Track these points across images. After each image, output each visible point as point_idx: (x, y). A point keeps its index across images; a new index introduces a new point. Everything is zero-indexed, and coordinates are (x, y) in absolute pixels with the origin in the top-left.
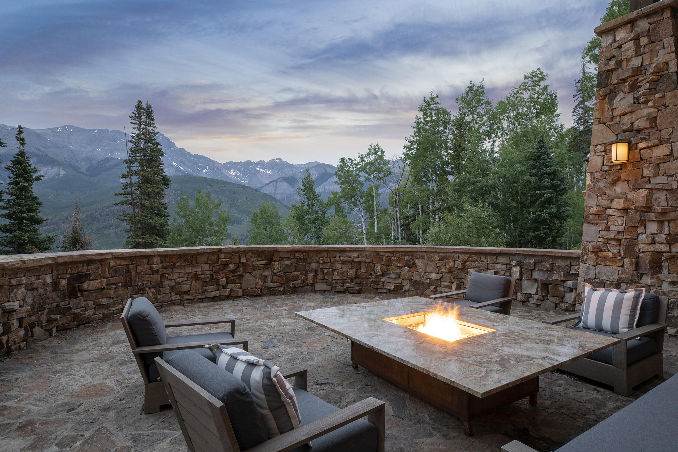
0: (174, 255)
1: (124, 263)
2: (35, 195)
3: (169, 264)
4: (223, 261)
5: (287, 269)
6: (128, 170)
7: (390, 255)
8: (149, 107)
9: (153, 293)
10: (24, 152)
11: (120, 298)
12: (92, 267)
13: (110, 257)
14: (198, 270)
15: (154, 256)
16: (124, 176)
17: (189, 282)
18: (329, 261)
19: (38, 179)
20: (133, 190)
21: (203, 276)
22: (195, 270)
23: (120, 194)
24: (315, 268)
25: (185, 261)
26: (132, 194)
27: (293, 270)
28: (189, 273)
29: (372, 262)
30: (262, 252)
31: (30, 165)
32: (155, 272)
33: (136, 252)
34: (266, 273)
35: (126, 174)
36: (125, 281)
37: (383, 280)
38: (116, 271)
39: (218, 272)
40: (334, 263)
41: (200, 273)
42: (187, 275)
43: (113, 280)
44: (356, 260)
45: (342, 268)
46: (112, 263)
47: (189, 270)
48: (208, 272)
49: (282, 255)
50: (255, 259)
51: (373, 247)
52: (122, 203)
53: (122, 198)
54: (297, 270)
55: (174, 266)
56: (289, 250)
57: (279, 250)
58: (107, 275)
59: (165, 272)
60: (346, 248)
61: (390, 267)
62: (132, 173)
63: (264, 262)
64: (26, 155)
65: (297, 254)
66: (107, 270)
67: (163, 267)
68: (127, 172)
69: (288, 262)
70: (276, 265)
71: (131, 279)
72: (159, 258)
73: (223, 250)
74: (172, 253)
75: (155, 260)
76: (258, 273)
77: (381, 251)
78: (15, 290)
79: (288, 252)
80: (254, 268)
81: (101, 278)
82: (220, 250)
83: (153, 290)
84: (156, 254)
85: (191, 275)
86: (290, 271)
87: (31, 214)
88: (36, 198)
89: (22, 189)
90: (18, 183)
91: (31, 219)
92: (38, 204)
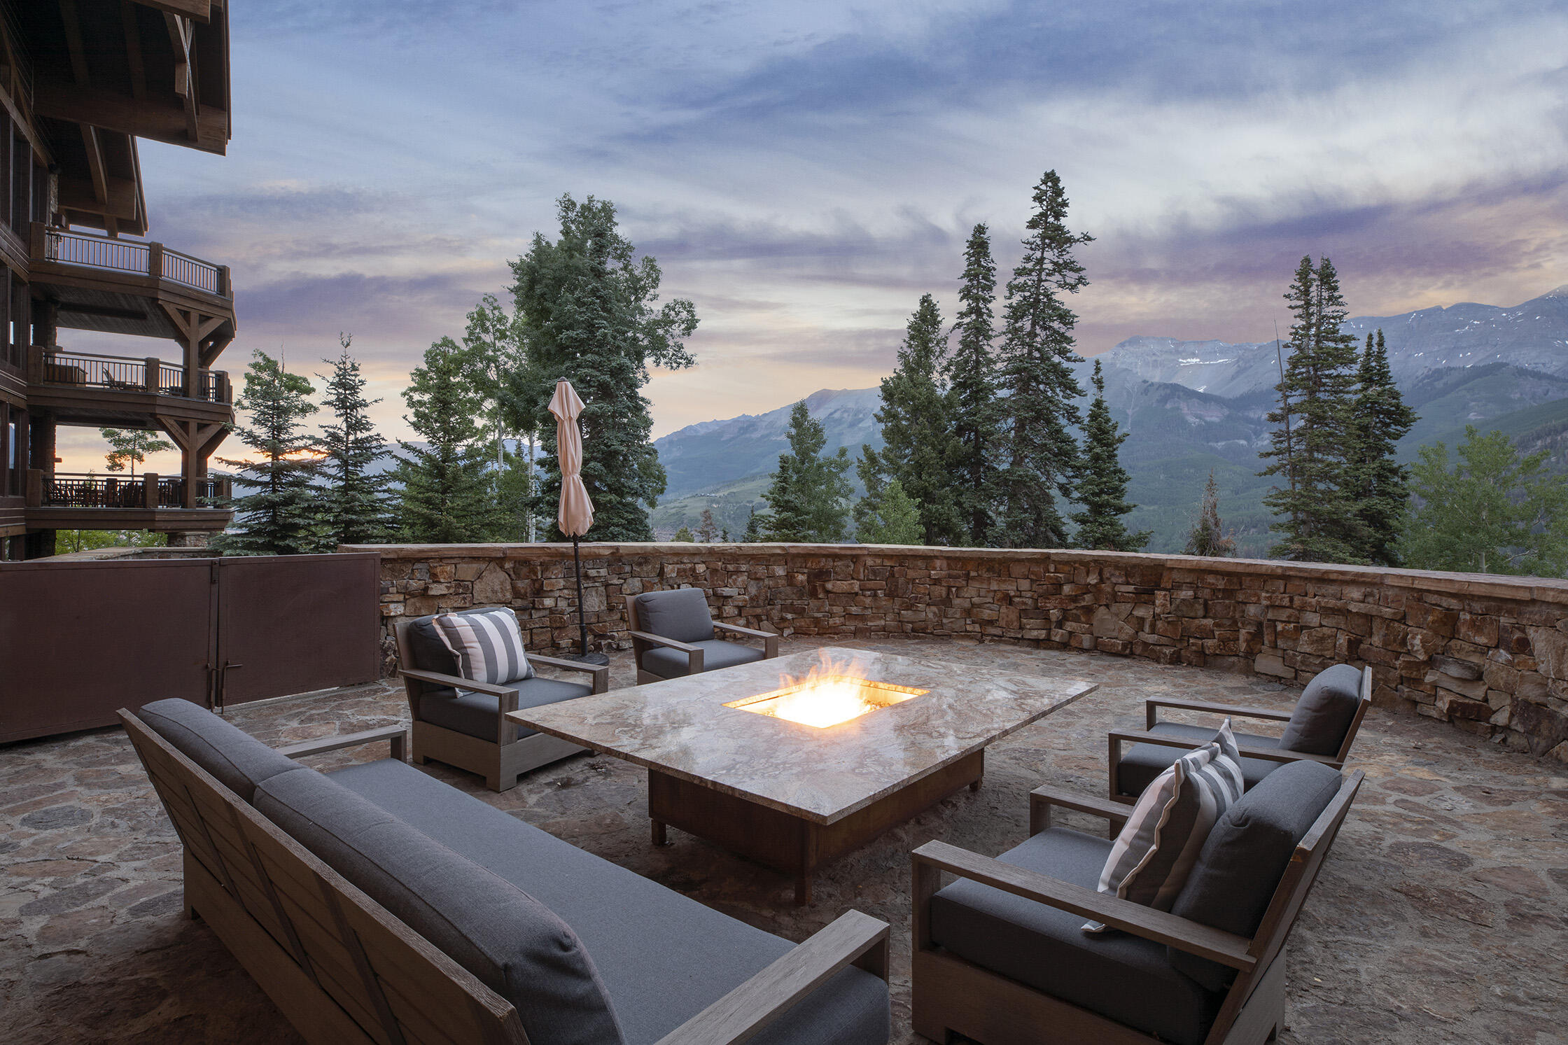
0: (971, 559)
1: (887, 563)
2: (1119, 466)
3: (960, 572)
4: (1051, 578)
5: (1184, 609)
6: (1282, 405)
7: (1454, 604)
8: (1327, 265)
9: (935, 613)
10: (1102, 401)
11: (881, 611)
12: (839, 563)
13: (866, 552)
14: (1010, 587)
15: (936, 557)
16: (1273, 418)
17: (995, 607)
18: (1286, 602)
19: (1120, 441)
20: (1292, 444)
21: (1017, 600)
22: (1004, 587)
23: (1269, 454)
24: (1255, 615)
25: (988, 570)
26: (1290, 452)
27: (1201, 613)
28: (995, 591)
29: (1403, 619)
30: (1134, 566)
31: (1108, 420)
32: (937, 582)
33: (903, 550)
34: (1140, 612)
35: (1278, 412)
36: (890, 588)
37: (1429, 678)
38: (874, 573)
39: (1046, 596)
40: (1302, 609)
41: (1014, 594)
42: (992, 594)
43: (871, 584)
44: (1354, 608)
45: (1321, 626)
47: (994, 586)
48: (1029, 594)
49: (1176, 576)
50: (1120, 580)
51: (1401, 577)
52: (1272, 471)
53: (1273, 461)
54: (1211, 615)
55: (968, 577)
56: (1188, 566)
57: (1169, 564)
58: (862, 577)
59: (952, 584)
60: (1327, 572)
61: (1452, 643)
62: (1290, 410)
63: (1131, 588)
64: (1105, 405)
65: (1211, 579)
66: (862, 570)
67: (950, 576)
68: (1282, 409)
69: (1187, 594)
70: (1160, 597)
71: (896, 586)
72: (945, 563)
73: (1053, 558)
74: (962, 555)
75: (938, 563)
76: (1125, 608)
77: (1428, 591)
78: (734, 577)
79: (1190, 571)
80: (1115, 598)
81: (853, 579)
82: (1048, 556)
83: (934, 609)
84: (938, 554)
85: (999, 595)
86: (1192, 614)
87: (1106, 497)
88: (1120, 471)
89: (1096, 458)
90: (1091, 449)
91: (1108, 504)
92: (1120, 480)
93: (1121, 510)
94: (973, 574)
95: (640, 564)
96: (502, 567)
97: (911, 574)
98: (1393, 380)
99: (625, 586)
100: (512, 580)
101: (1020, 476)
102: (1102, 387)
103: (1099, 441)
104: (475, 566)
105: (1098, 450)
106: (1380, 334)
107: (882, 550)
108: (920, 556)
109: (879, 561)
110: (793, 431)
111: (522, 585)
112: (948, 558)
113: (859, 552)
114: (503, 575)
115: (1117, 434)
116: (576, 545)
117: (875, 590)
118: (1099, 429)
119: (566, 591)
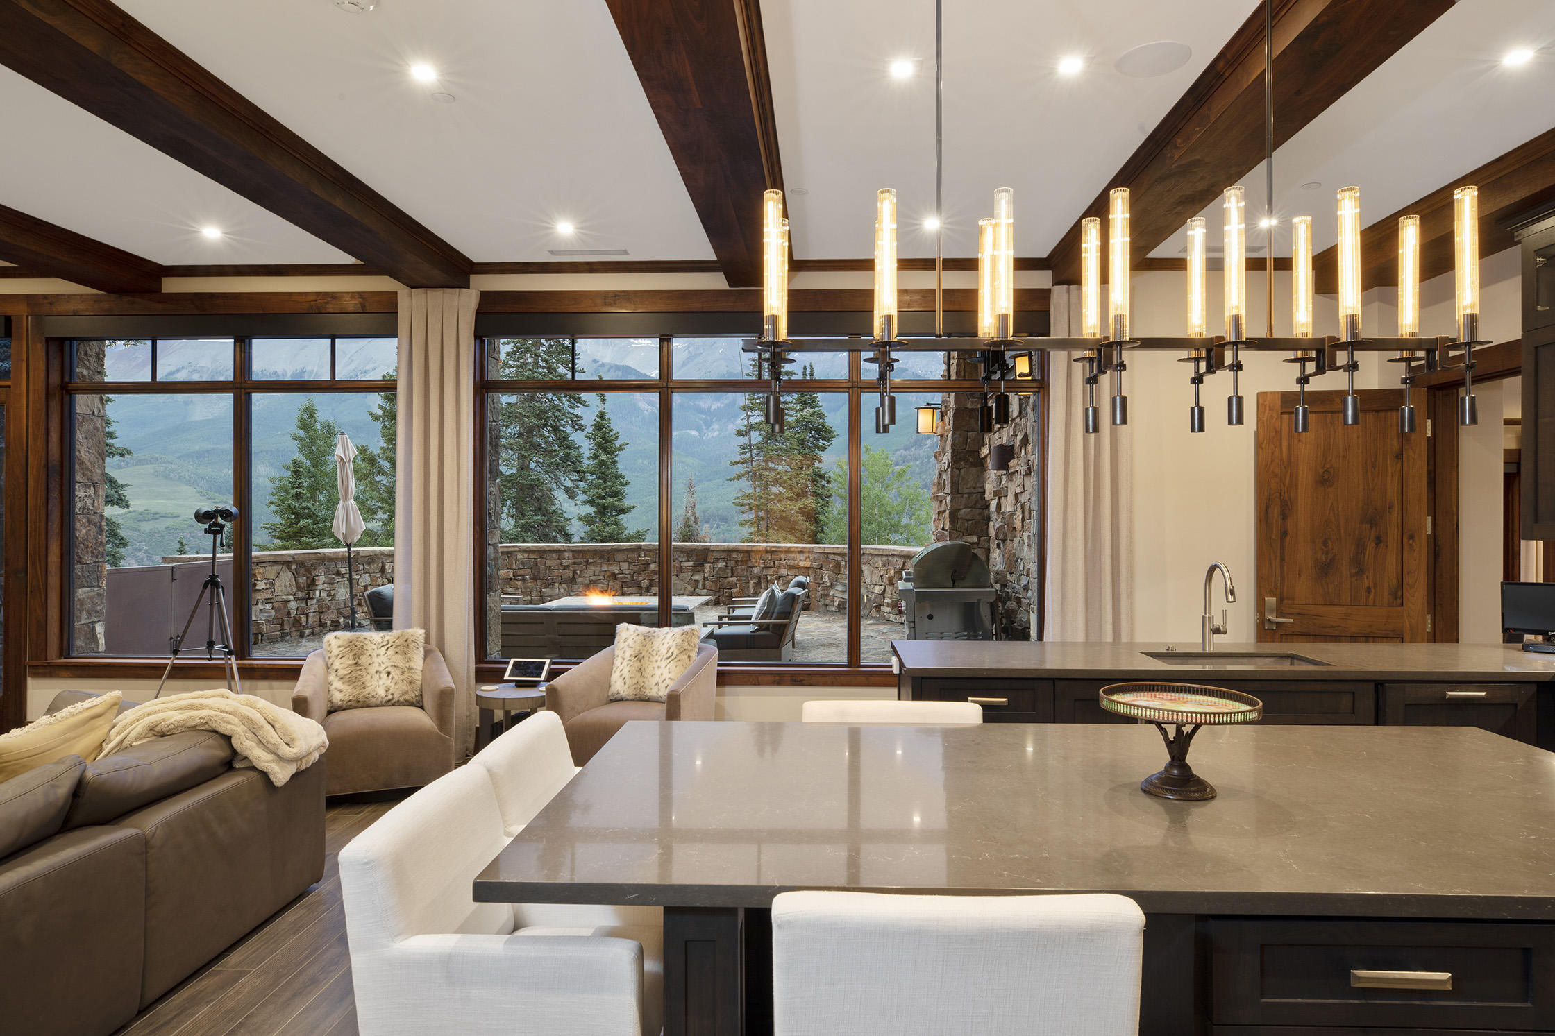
0: (589, 551)
1: (532, 556)
2: (620, 472)
3: (582, 560)
4: (643, 560)
5: (721, 573)
6: (746, 423)
7: (839, 558)
9: (565, 589)
10: (604, 413)
11: (529, 590)
14: (615, 568)
15: (565, 551)
16: (740, 433)
17: (605, 582)
18: (772, 564)
19: (621, 449)
20: (753, 455)
21: (621, 576)
22: (611, 568)
23: (736, 463)
24: (757, 573)
25: (600, 558)
26: (752, 461)
27: (730, 574)
28: (605, 571)
29: (821, 568)
30: (692, 550)
31: (611, 430)
32: (566, 567)
33: (543, 547)
34: (696, 577)
35: (744, 429)
36: (534, 574)
37: (831, 594)
38: (523, 563)
39: (638, 572)
40: (779, 567)
41: (617, 572)
42: (603, 574)
43: (520, 572)
44: (802, 564)
45: (788, 575)
46: (520, 556)
47: (605, 568)
48: (628, 572)
49: (715, 554)
50: (684, 559)
51: (820, 547)
52: (739, 477)
53: (740, 469)
54: (735, 575)
55: (587, 564)
56: (722, 548)
57: (712, 548)
58: (514, 567)
59: (577, 568)
60: (790, 548)
61: (839, 575)
62: (751, 427)
63: (691, 563)
64: (607, 416)
65: (734, 555)
66: (514, 562)
67: (575, 563)
68: (745, 426)
69: (722, 564)
70: (707, 567)
71: (539, 572)
72: (571, 554)
73: (643, 547)
74: (584, 548)
75: (566, 555)
76: (687, 576)
77: (830, 553)
79: (724, 551)
80: (681, 570)
81: (508, 569)
82: (640, 547)
83: (564, 586)
84: (566, 549)
85: (608, 574)
86: (725, 576)
87: (611, 500)
88: (621, 476)
89: (602, 463)
90: (596, 457)
91: (612, 506)
92: (621, 484)
93: (623, 511)
94: (591, 561)
95: (369, 564)
96: (290, 569)
97: (549, 563)
98: (820, 404)
99: (360, 580)
100: (295, 577)
101: (532, 480)
102: (604, 400)
103: (604, 449)
104: (275, 568)
105: (603, 457)
106: (811, 366)
107: (529, 547)
108: (554, 550)
109: (526, 555)
110: (302, 433)
111: (302, 581)
112: (573, 551)
113: (512, 549)
114: (290, 574)
115: (618, 443)
116: (349, 549)
117: (523, 576)
118: (604, 438)
119: (326, 585)
